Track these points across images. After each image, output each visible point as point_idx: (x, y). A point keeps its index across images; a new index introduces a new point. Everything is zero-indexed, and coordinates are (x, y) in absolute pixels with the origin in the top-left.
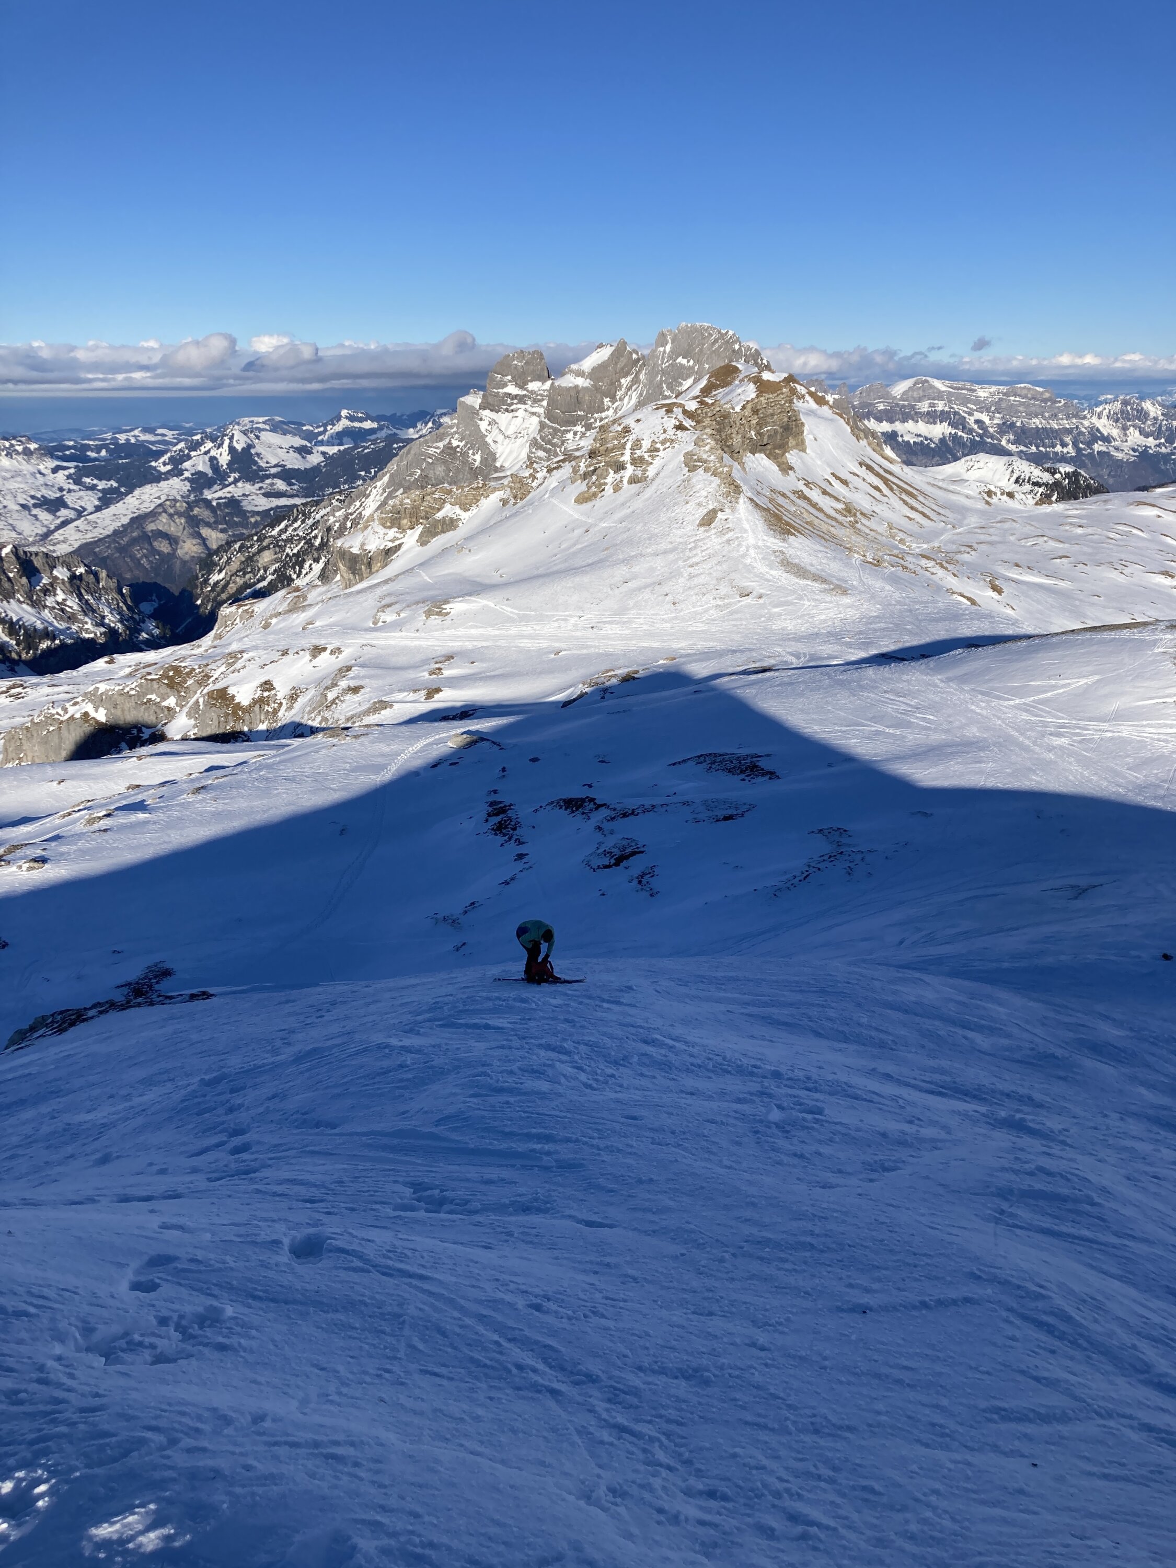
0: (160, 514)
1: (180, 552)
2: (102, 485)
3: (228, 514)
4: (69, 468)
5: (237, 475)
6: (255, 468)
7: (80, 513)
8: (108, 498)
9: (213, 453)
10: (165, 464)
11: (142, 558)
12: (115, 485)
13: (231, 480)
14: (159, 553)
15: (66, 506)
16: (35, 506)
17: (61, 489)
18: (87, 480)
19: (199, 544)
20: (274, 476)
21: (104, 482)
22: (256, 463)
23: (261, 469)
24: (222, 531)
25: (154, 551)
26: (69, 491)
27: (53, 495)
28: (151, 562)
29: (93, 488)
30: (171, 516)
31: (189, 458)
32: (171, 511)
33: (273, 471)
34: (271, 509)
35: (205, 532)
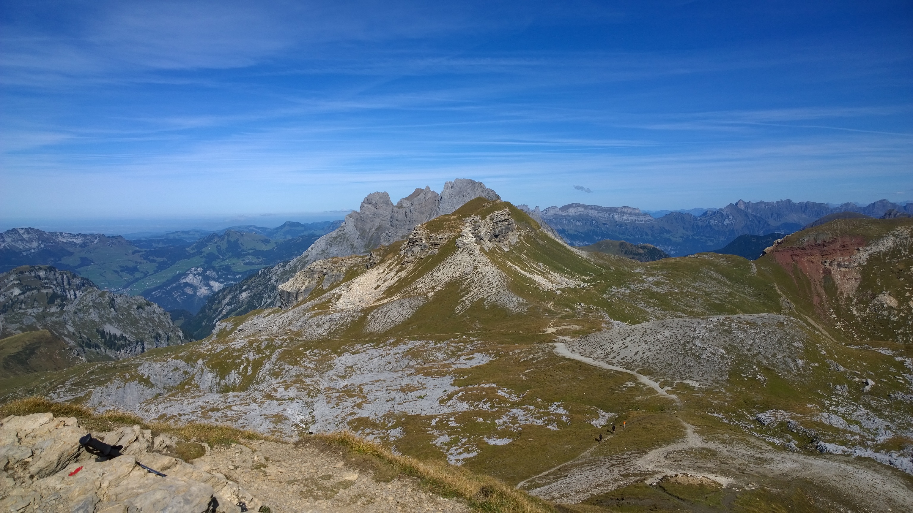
0: (189, 274)
1: (198, 294)
3: (224, 274)
4: (142, 251)
5: (230, 254)
6: (239, 250)
7: (146, 274)
8: (161, 267)
9: (218, 243)
10: (193, 249)
11: (177, 297)
12: (166, 259)
13: (227, 256)
14: (187, 294)
15: (138, 270)
16: (122, 271)
17: (136, 262)
18: (151, 258)
19: (208, 289)
20: (249, 254)
21: (160, 259)
22: (240, 248)
23: (243, 251)
24: (221, 282)
25: (184, 293)
26: (141, 263)
27: (131, 265)
28: (182, 299)
29: (154, 261)
30: (195, 275)
31: (206, 246)
32: (195, 273)
33: (251, 251)
34: (248, 271)
35: (212, 283)
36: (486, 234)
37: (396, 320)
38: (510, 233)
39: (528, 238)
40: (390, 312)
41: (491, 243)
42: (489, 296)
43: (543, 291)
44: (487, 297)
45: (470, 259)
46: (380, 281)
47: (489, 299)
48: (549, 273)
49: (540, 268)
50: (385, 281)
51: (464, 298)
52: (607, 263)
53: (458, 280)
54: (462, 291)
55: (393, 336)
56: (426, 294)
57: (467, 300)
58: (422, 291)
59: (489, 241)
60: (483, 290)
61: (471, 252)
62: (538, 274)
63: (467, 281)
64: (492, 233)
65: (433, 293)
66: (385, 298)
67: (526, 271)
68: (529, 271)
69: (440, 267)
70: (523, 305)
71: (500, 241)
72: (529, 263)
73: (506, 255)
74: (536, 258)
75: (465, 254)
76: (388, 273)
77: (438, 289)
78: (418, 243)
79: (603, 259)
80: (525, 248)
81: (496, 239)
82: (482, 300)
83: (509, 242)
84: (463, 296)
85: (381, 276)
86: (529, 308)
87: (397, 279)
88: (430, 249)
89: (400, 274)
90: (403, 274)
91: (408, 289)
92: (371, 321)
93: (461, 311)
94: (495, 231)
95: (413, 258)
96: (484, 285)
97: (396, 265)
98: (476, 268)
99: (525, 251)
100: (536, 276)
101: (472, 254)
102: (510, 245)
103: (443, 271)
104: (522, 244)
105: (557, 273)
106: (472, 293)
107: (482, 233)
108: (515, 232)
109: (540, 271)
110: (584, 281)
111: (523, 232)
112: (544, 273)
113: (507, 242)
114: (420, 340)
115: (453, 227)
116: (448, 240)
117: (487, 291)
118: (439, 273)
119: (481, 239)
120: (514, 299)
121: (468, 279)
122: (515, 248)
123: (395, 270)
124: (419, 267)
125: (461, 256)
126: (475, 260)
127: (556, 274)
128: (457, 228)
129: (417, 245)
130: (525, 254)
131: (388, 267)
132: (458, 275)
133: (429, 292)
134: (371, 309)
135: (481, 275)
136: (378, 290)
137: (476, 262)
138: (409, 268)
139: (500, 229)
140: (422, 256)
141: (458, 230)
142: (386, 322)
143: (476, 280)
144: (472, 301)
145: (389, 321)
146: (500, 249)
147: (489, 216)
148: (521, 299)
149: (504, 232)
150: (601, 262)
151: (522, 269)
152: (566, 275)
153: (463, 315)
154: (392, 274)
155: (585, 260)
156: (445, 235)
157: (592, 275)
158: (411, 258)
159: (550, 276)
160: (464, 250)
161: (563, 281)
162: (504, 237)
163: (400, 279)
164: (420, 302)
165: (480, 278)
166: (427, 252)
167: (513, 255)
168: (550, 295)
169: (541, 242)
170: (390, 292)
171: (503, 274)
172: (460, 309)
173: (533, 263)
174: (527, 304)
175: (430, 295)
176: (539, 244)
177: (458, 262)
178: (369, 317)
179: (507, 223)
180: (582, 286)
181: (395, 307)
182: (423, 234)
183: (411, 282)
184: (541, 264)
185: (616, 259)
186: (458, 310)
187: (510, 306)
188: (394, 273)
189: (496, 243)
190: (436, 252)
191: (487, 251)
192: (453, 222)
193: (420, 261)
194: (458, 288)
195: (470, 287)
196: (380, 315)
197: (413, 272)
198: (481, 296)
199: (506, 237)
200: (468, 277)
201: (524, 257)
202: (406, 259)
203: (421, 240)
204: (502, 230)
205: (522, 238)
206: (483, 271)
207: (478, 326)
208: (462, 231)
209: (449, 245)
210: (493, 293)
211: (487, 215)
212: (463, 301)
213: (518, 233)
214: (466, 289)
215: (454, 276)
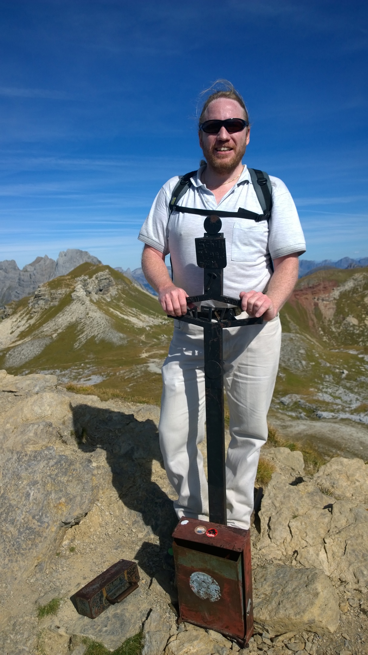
36: (93, 289)
37: (29, 356)
38: (110, 288)
39: (124, 291)
40: (24, 351)
41: (98, 296)
42: (98, 334)
43: (137, 328)
45: (82, 308)
46: (14, 328)
47: (99, 336)
48: (140, 315)
49: (134, 311)
50: (18, 327)
53: (75, 324)
54: (78, 331)
55: (27, 368)
56: (51, 335)
57: (83, 338)
58: (48, 333)
59: (96, 294)
60: (94, 329)
61: (83, 303)
62: (133, 317)
63: (82, 324)
64: (97, 288)
65: (56, 334)
66: (19, 340)
67: (124, 314)
68: (126, 315)
69: (60, 315)
70: (124, 339)
71: (103, 294)
72: (126, 309)
73: (109, 304)
74: (130, 304)
75: (79, 304)
76: (20, 321)
77: (60, 331)
78: (42, 297)
80: (122, 298)
81: (101, 293)
82: (94, 337)
83: (110, 294)
84: (79, 335)
85: (15, 324)
86: (128, 341)
87: (27, 325)
88: (52, 301)
89: (29, 321)
90: (32, 322)
91: (37, 332)
92: (9, 359)
93: (78, 346)
94: (100, 287)
95: (39, 309)
96: (94, 326)
97: (26, 315)
98: (88, 314)
99: (123, 301)
100: (131, 317)
102: (111, 296)
103: (63, 318)
104: (120, 295)
105: (146, 314)
106: (86, 332)
107: (90, 288)
108: (114, 287)
109: (134, 314)
110: (165, 319)
111: (120, 287)
112: (136, 315)
114: (48, 370)
115: (68, 285)
116: (66, 295)
117: (97, 330)
118: (60, 319)
119: (90, 293)
120: (117, 335)
121: (82, 322)
122: (115, 299)
123: (26, 318)
124: (44, 315)
125: (76, 306)
126: (86, 308)
127: (145, 316)
128: (71, 285)
129: (41, 299)
130: (123, 303)
131: (20, 316)
132: (74, 320)
133: (53, 334)
134: (8, 349)
135: (91, 319)
136: (13, 334)
137: (88, 309)
138: (36, 317)
139: (103, 285)
140: (46, 307)
141: (72, 287)
142: (21, 358)
143: (88, 323)
144: (87, 338)
145: (23, 357)
146: (104, 299)
148: (122, 334)
149: (106, 287)
151: (121, 313)
152: (152, 316)
153: (80, 349)
154: (23, 322)
156: (62, 291)
158: (37, 310)
159: (141, 317)
160: (78, 302)
161: (150, 320)
162: (107, 291)
163: (30, 325)
164: (47, 341)
165: (91, 321)
166: (50, 304)
167: (114, 304)
168: (142, 330)
169: (133, 293)
170: (22, 335)
171: (108, 318)
173: (129, 309)
174: (127, 338)
175: (54, 336)
176: (131, 295)
177: (74, 310)
178: (7, 355)
179: (108, 281)
180: (163, 323)
181: (27, 347)
182: (45, 291)
183: (39, 327)
184: (134, 309)
186: (76, 345)
187: (115, 340)
188: (25, 321)
189: (101, 295)
190: (57, 303)
191: (95, 301)
192: (68, 281)
193: (45, 311)
194: (76, 330)
195: (84, 328)
196: (16, 353)
197: (40, 319)
198: (93, 334)
201: (121, 304)
202: (34, 310)
203: (44, 295)
204: (105, 285)
205: (120, 291)
206: (93, 316)
207: (91, 356)
208: (75, 287)
209: (66, 298)
210: (101, 331)
211: (93, 275)
212: (80, 338)
213: (117, 288)
214: (81, 330)
215: (72, 320)
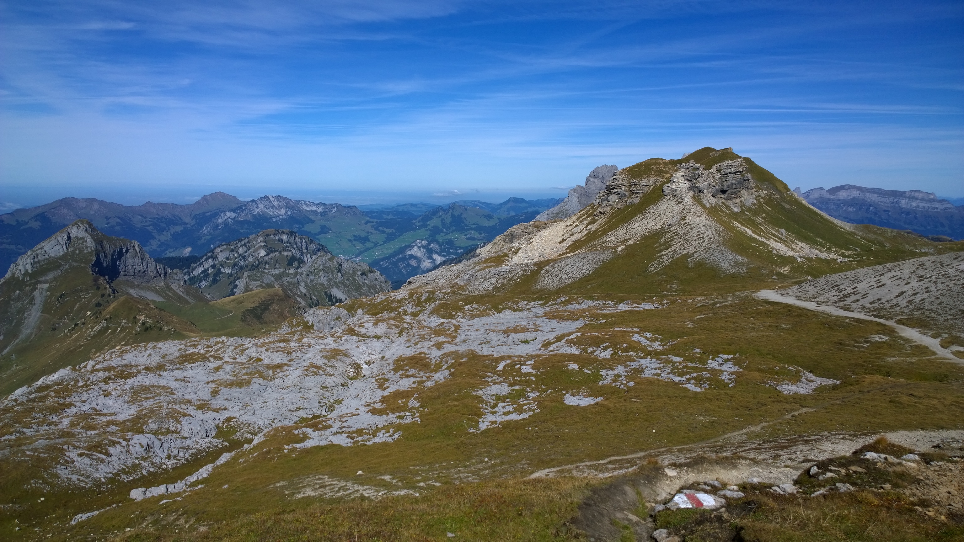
0: (414, 246)
1: (422, 266)
2: (388, 231)
3: (447, 248)
4: (373, 222)
5: (454, 228)
6: (463, 225)
7: (376, 245)
8: (390, 238)
9: (443, 217)
10: (419, 222)
11: (402, 268)
12: (394, 231)
13: (451, 230)
14: (411, 266)
15: (369, 240)
16: (355, 240)
17: (368, 232)
18: (381, 228)
19: (431, 262)
20: (472, 229)
21: (389, 230)
22: (463, 222)
23: (466, 225)
24: (444, 256)
25: (409, 265)
26: (372, 233)
27: (363, 234)
28: (406, 271)
29: (383, 232)
30: (419, 247)
31: (431, 219)
32: (420, 245)
33: (474, 226)
34: (469, 246)
35: (435, 256)
37: (574, 276)
38: (743, 191)
39: (769, 200)
40: (568, 267)
41: (716, 200)
42: (696, 252)
43: (777, 255)
44: (693, 253)
45: (677, 208)
46: (566, 235)
47: (696, 255)
48: (793, 242)
49: (782, 235)
50: (572, 235)
51: (663, 253)
52: (880, 238)
53: (659, 232)
54: (661, 245)
55: (565, 294)
56: (614, 248)
57: (666, 256)
58: (611, 245)
59: (712, 196)
60: (689, 244)
61: (680, 200)
62: (777, 241)
63: (670, 234)
64: (717, 187)
65: (623, 247)
66: (568, 253)
67: (759, 235)
68: (763, 236)
69: (638, 218)
70: (742, 264)
71: (728, 199)
72: (766, 229)
73: (735, 216)
74: (776, 223)
75: (673, 203)
76: (577, 226)
77: (631, 242)
78: (615, 190)
79: (875, 233)
80: (764, 211)
81: (723, 196)
82: (687, 256)
83: (741, 201)
84: (661, 251)
85: (568, 229)
86: (749, 269)
87: (586, 232)
88: (630, 197)
89: (590, 227)
90: (593, 227)
91: (596, 243)
92: (544, 277)
93: (655, 269)
94: (723, 185)
95: (608, 208)
96: (691, 239)
97: (587, 217)
98: (684, 218)
99: (764, 215)
100: (773, 242)
101: (681, 202)
102: (742, 204)
103: (642, 223)
104: (760, 205)
105: (806, 243)
106: (674, 248)
107: (702, 184)
108: (751, 191)
109: (781, 239)
110: (844, 256)
111: (763, 193)
112: (786, 241)
113: (738, 200)
114: (597, 300)
115: (662, 172)
116: (654, 187)
117: (694, 246)
118: (637, 225)
119: (700, 191)
120: (730, 257)
121: (671, 231)
122: (749, 210)
123: (586, 222)
124: (614, 218)
125: (667, 205)
126: (684, 209)
127: (803, 245)
128: (667, 173)
129: (614, 193)
130: (763, 218)
131: (578, 219)
132: (659, 226)
133: (620, 246)
134: (547, 263)
135: (688, 228)
136: (562, 244)
137: (685, 211)
138: (602, 219)
139: (729, 183)
140: (619, 206)
141: (668, 175)
142: (561, 278)
143: (681, 232)
144: (673, 257)
145: (565, 276)
146: (728, 207)
147: (715, 166)
148: (740, 257)
149: (734, 187)
150: (871, 236)
151: (753, 232)
152: (819, 247)
153: (657, 274)
154: (581, 227)
155: (849, 233)
156: (650, 181)
157: (856, 250)
158: (605, 209)
159: (794, 246)
160: (672, 199)
161: (812, 252)
162: (735, 194)
163: (590, 231)
164: (606, 256)
165: (688, 231)
166: (626, 201)
167: (744, 217)
168: (785, 260)
169: (787, 206)
170: (575, 246)
171: (720, 227)
172: (655, 266)
173: (771, 228)
174: (748, 264)
175: (619, 249)
176: (784, 208)
177: (662, 212)
178: (543, 272)
179: (739, 177)
180: (839, 260)
181: (574, 262)
182: (623, 180)
183: (601, 236)
184: (783, 231)
185: (894, 234)
186: (653, 267)
187: (724, 265)
188: (584, 226)
189: (723, 201)
190: (637, 201)
191: (708, 206)
192: (662, 165)
193: (616, 212)
194: (657, 242)
195: (672, 240)
196: (556, 269)
197: (605, 224)
198: (685, 252)
199: (737, 194)
200: (672, 229)
201: (759, 219)
202: (600, 210)
203: (620, 186)
204: (732, 184)
205: (762, 200)
206: (692, 223)
207: (675, 287)
208: (672, 176)
209: (654, 193)
210: (702, 248)
211: (713, 165)
212: (661, 256)
213: (757, 194)
214: (666, 242)
215: (654, 227)
